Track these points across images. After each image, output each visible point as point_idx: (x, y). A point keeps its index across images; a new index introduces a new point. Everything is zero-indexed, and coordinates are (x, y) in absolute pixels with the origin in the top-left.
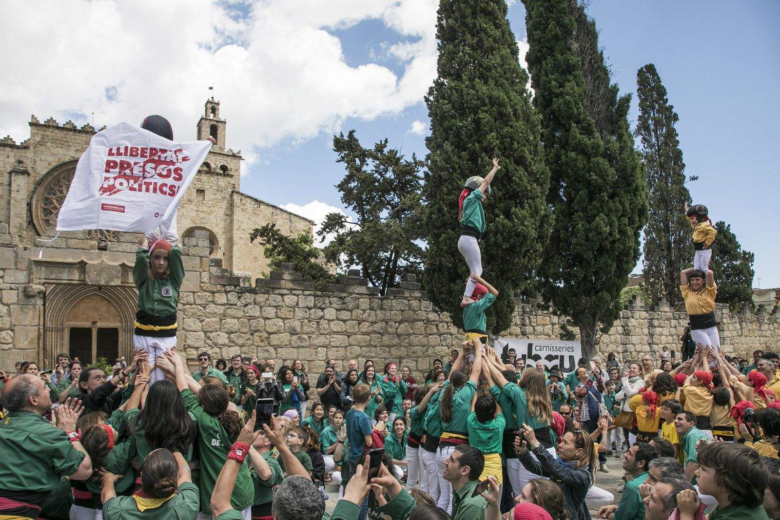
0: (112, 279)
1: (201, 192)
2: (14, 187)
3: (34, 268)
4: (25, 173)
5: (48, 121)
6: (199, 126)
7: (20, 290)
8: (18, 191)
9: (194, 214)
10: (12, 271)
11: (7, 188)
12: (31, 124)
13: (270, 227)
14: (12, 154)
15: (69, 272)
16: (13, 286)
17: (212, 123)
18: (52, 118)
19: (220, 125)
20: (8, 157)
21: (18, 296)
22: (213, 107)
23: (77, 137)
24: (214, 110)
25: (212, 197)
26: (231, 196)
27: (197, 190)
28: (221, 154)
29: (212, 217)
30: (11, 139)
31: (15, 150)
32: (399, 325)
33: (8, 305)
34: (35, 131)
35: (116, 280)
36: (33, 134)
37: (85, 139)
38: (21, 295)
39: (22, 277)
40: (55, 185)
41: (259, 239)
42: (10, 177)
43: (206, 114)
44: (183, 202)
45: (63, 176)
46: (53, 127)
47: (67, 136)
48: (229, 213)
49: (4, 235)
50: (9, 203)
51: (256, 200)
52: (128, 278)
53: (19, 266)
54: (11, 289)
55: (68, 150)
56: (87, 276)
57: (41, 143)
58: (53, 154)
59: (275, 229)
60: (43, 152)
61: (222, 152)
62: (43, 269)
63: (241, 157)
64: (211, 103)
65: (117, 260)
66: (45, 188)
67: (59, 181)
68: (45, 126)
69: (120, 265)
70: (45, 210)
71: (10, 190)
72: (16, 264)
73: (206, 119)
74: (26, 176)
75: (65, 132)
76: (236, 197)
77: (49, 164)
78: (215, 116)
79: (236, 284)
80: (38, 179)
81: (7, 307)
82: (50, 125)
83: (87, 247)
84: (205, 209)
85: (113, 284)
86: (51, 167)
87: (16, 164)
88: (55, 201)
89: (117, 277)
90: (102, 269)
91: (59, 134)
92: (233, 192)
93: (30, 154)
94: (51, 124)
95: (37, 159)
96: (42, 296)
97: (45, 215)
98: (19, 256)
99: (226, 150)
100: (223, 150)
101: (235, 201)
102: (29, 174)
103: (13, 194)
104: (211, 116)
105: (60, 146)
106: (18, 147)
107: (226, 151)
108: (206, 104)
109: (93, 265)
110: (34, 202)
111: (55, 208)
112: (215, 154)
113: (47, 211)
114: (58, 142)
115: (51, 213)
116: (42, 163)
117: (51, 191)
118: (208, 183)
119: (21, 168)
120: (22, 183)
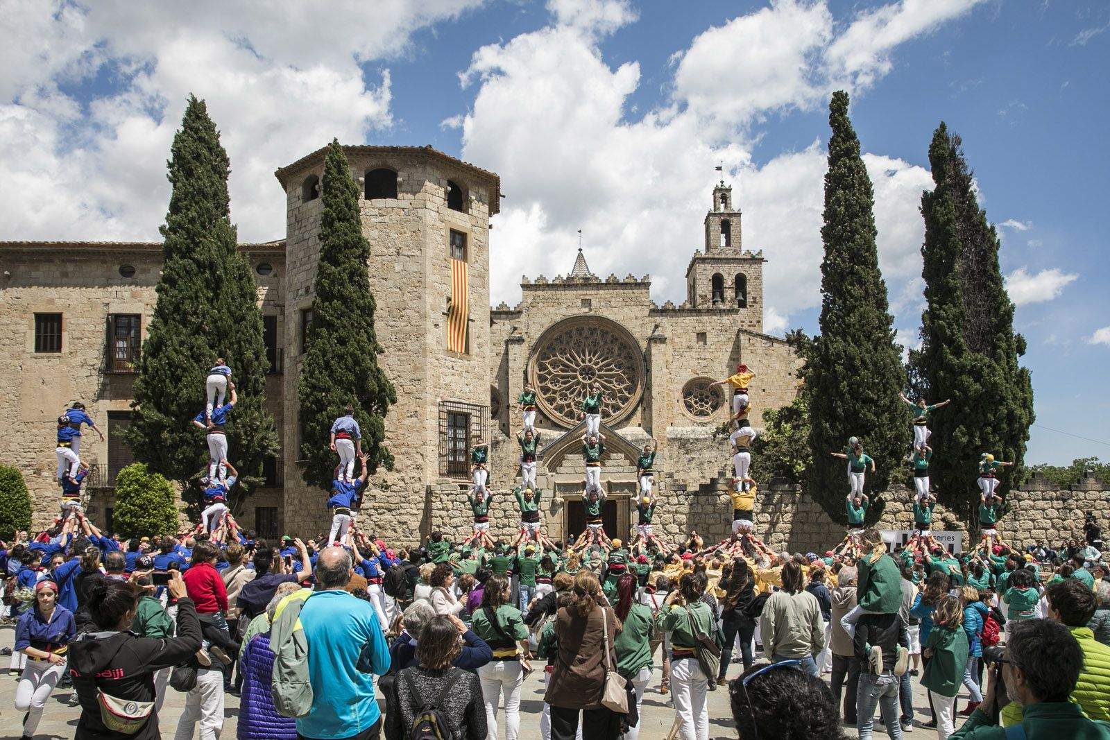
1: (702, 336)
2: (511, 356)
3: (556, 488)
4: (520, 341)
6: (707, 224)
7: (551, 501)
8: (515, 360)
9: (695, 363)
11: (504, 357)
12: (523, 286)
14: (507, 322)
17: (723, 218)
18: (541, 276)
19: (734, 219)
20: (504, 325)
21: (549, 505)
22: (723, 194)
23: (566, 293)
24: (725, 199)
25: (716, 340)
26: (738, 336)
27: (698, 334)
28: (737, 259)
29: (716, 364)
30: (506, 306)
31: (510, 317)
32: (820, 515)
34: (527, 293)
36: (525, 297)
39: (551, 493)
40: (549, 348)
42: (507, 346)
43: (715, 206)
46: (543, 285)
47: (557, 293)
48: (735, 357)
50: (507, 373)
51: (768, 338)
55: (560, 308)
57: (533, 305)
58: (545, 315)
60: (535, 314)
61: (738, 257)
63: (762, 260)
64: (720, 190)
66: (540, 353)
67: (552, 344)
68: (536, 285)
71: (507, 360)
73: (714, 215)
74: (521, 344)
75: (555, 289)
76: (743, 337)
77: (542, 326)
78: (726, 207)
79: (684, 489)
80: (532, 344)
82: (540, 284)
84: (708, 356)
86: (544, 330)
87: (512, 332)
88: (549, 366)
91: (549, 293)
92: (739, 331)
93: (523, 318)
95: (530, 323)
97: (541, 382)
99: (743, 252)
100: (739, 252)
101: (743, 342)
102: (523, 341)
103: (511, 364)
104: (722, 208)
105: (551, 305)
106: (512, 314)
107: (742, 255)
108: (715, 192)
110: (529, 369)
111: (550, 373)
112: (728, 261)
113: (542, 379)
114: (549, 301)
115: (546, 379)
116: (535, 326)
117: (544, 356)
118: (710, 323)
119: (516, 335)
120: (517, 351)
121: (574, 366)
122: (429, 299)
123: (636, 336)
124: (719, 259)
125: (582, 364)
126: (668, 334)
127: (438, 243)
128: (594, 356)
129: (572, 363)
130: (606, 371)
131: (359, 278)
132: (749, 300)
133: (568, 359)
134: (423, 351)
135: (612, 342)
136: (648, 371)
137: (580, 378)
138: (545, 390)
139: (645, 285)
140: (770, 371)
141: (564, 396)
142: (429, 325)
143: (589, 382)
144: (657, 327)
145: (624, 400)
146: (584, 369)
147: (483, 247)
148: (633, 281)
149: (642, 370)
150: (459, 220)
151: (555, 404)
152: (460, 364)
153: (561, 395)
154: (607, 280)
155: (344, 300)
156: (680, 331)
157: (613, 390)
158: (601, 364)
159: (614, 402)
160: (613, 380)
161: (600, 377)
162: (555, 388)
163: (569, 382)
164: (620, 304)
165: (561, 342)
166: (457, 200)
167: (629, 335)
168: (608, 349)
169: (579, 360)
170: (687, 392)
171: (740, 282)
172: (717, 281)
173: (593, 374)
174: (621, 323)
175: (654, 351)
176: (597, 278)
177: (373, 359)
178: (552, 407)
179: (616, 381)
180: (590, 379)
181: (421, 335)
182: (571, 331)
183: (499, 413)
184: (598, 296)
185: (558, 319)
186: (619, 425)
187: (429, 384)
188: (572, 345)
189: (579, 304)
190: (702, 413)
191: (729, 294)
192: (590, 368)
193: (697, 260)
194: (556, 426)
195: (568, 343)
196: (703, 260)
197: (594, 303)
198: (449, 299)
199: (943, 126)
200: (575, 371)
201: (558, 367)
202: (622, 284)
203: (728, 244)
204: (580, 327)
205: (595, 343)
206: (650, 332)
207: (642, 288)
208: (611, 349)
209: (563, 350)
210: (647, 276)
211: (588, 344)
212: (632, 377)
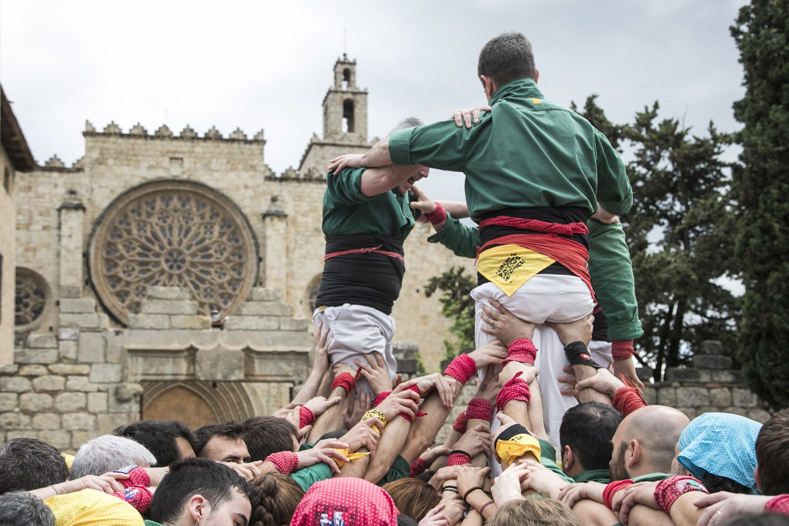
0: (232, 371)
2: (65, 231)
3: (129, 361)
4: (80, 207)
5: (109, 126)
6: (326, 105)
7: (111, 391)
8: (70, 236)
10: (100, 366)
11: (55, 232)
12: (85, 134)
13: (455, 272)
14: (60, 182)
15: (174, 363)
16: (102, 387)
17: (346, 96)
18: (113, 122)
19: (358, 97)
20: (56, 186)
21: (108, 401)
22: (345, 70)
23: (149, 147)
24: (347, 75)
28: (364, 147)
30: (59, 160)
31: (66, 176)
33: (95, 414)
34: (92, 144)
35: (237, 372)
36: (89, 149)
37: (160, 148)
38: (112, 400)
39: (112, 373)
40: (121, 222)
41: (439, 294)
42: (59, 216)
43: (336, 83)
44: (307, 234)
45: (131, 207)
46: (116, 134)
47: (136, 147)
49: (90, 316)
50: (58, 254)
52: (253, 368)
53: (109, 358)
54: (99, 391)
55: (137, 167)
56: (197, 368)
57: (100, 161)
58: (118, 177)
59: (464, 275)
60: (102, 175)
61: (364, 144)
62: (140, 360)
64: (344, 65)
65: (238, 343)
66: (109, 228)
67: (126, 216)
68: (104, 134)
69: (244, 350)
70: (108, 261)
71: (59, 236)
72: (105, 356)
73: (336, 92)
74: (80, 213)
75: (132, 141)
77: (112, 192)
78: (349, 85)
79: (411, 370)
80: (97, 215)
81: (93, 418)
82: (113, 132)
83: (198, 325)
85: (233, 378)
86: (115, 196)
87: (67, 196)
88: (120, 247)
89: (239, 368)
90: (217, 357)
91: (123, 145)
93: (84, 179)
94: (112, 130)
95: (95, 186)
96: (138, 399)
97: (109, 270)
98: (109, 344)
100: (365, 139)
102: (84, 210)
103: (65, 241)
104: (344, 86)
105: (125, 162)
106: (69, 171)
107: (369, 142)
108: (336, 66)
109: (206, 352)
110: (92, 251)
111: (122, 257)
112: (352, 147)
113: (110, 263)
114: (123, 157)
115: (116, 265)
116: (102, 191)
117: (115, 232)
119: (73, 201)
120: (75, 223)
121: (156, 248)
123: (246, 211)
124: (341, 146)
125: (168, 247)
126: (289, 210)
128: (186, 236)
129: (153, 243)
130: (203, 257)
133: (148, 239)
135: (211, 218)
136: (261, 259)
137: (165, 266)
138: (114, 280)
139: (259, 141)
140: (426, 265)
141: (140, 291)
143: (178, 272)
144: (274, 200)
146: (171, 254)
148: (241, 137)
149: (252, 259)
151: (128, 302)
153: (137, 288)
154: (206, 134)
156: (305, 207)
157: (211, 284)
158: (194, 248)
159: (212, 301)
160: (212, 270)
161: (193, 264)
162: (129, 279)
163: (149, 270)
164: (223, 168)
165: (139, 215)
167: (237, 208)
168: (206, 227)
169: (165, 241)
173: (183, 261)
174: (225, 192)
175: (270, 232)
176: (192, 130)
178: (125, 305)
179: (216, 272)
180: (179, 267)
182: (154, 201)
183: (45, 312)
184: (193, 155)
185: (136, 182)
188: (154, 220)
189: (166, 162)
192: (180, 253)
195: (149, 215)
196: (322, 145)
197: (188, 163)
200: (157, 255)
201: (134, 249)
202: (227, 141)
203: (351, 128)
204: (166, 196)
205: (188, 218)
206: (264, 206)
207: (255, 146)
208: (209, 227)
209: (141, 227)
210: (262, 133)
211: (177, 220)
212: (239, 267)
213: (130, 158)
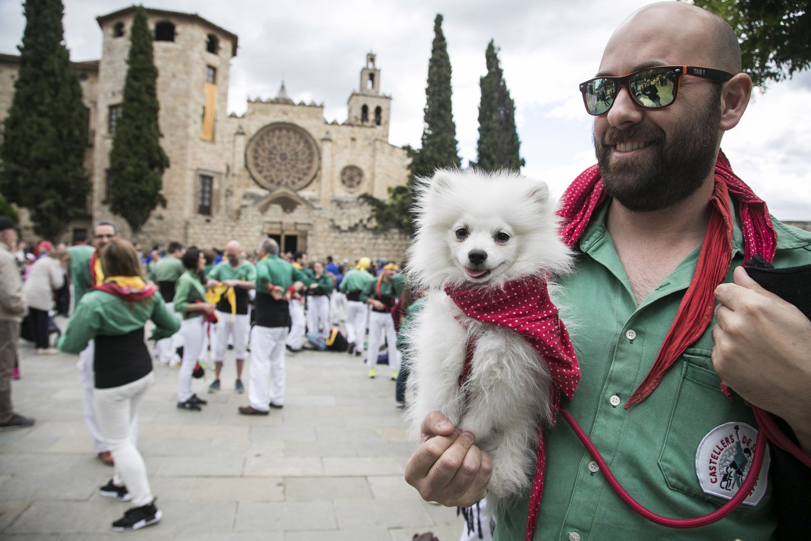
1: (353, 139)
2: (237, 143)
4: (243, 134)
5: (256, 98)
6: (362, 73)
8: (239, 146)
9: (348, 156)
11: (233, 144)
12: (248, 101)
14: (236, 122)
17: (371, 71)
19: (377, 72)
20: (234, 124)
22: (371, 58)
23: (273, 107)
24: (373, 60)
25: (361, 143)
27: (351, 138)
28: (377, 97)
29: (361, 158)
30: (236, 113)
31: (238, 120)
34: (250, 106)
36: (249, 108)
37: (278, 108)
40: (261, 140)
42: (235, 137)
43: (366, 64)
45: (265, 134)
46: (260, 102)
47: (268, 107)
48: (372, 155)
50: (234, 153)
51: (392, 146)
55: (269, 117)
57: (253, 113)
58: (260, 120)
60: (253, 119)
61: (378, 95)
63: (392, 98)
64: (370, 55)
66: (255, 143)
67: (263, 138)
68: (255, 101)
70: (254, 157)
71: (234, 146)
73: (366, 69)
74: (243, 136)
75: (266, 104)
76: (378, 143)
77: (257, 127)
78: (373, 65)
80: (250, 137)
82: (258, 101)
84: (356, 152)
86: (258, 129)
87: (238, 128)
88: (260, 151)
91: (263, 107)
92: (376, 139)
93: (246, 122)
95: (250, 124)
97: (255, 161)
99: (381, 93)
101: (377, 146)
102: (246, 135)
103: (237, 148)
105: (263, 114)
106: (239, 118)
110: (248, 153)
111: (260, 156)
112: (372, 96)
113: (256, 158)
114: (262, 112)
115: (258, 159)
116: (253, 127)
117: (258, 144)
118: (358, 132)
119: (241, 131)
120: (241, 141)
121: (275, 152)
122: (192, 106)
123: (315, 137)
124: (367, 95)
125: (280, 151)
126: (334, 137)
127: (199, 73)
128: (288, 146)
129: (274, 150)
130: (295, 156)
131: (151, 90)
132: (383, 121)
134: (187, 137)
135: (299, 140)
136: (320, 159)
137: (278, 159)
138: (257, 165)
139: (322, 107)
140: (392, 164)
141: (268, 171)
142: (191, 121)
143: (284, 162)
144: (328, 133)
145: (305, 174)
146: (281, 154)
147: (226, 77)
148: (314, 105)
149: (316, 158)
150: (212, 59)
151: (263, 175)
152: (209, 147)
153: (266, 169)
154: (299, 103)
155: (142, 102)
157: (298, 168)
158: (292, 152)
159: (298, 175)
161: (291, 160)
162: (263, 165)
163: (272, 161)
164: (306, 117)
165: (269, 137)
166: (212, 47)
167: (311, 136)
168: (296, 144)
169: (279, 149)
170: (343, 173)
171: (378, 110)
172: (365, 109)
173: (287, 158)
174: (306, 129)
175: (325, 147)
177: (157, 140)
178: (261, 176)
179: (301, 163)
180: (284, 160)
181: (185, 126)
184: (293, 112)
185: (268, 123)
186: (301, 189)
187: (189, 158)
188: (275, 139)
189: (280, 114)
190: (351, 186)
191: (371, 116)
193: (354, 95)
194: (262, 187)
195: (273, 137)
196: (357, 95)
197: (290, 115)
198: (204, 108)
199: (492, 41)
200: (276, 155)
201: (266, 152)
202: (308, 106)
203: (373, 87)
204: (280, 129)
205: (289, 138)
206: (323, 135)
207: (320, 109)
208: (298, 143)
209: (269, 142)
210: (323, 103)
211: (284, 140)
212: (311, 162)
213: (264, 112)
